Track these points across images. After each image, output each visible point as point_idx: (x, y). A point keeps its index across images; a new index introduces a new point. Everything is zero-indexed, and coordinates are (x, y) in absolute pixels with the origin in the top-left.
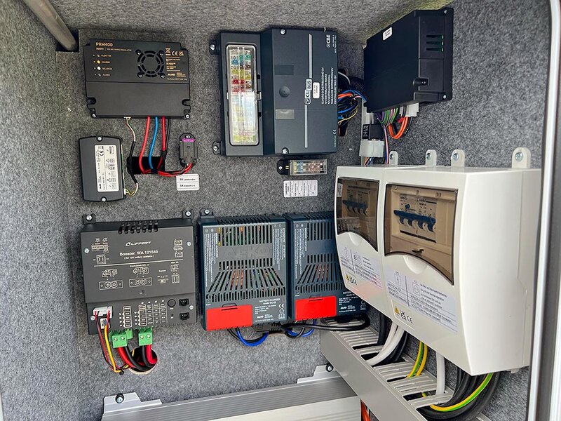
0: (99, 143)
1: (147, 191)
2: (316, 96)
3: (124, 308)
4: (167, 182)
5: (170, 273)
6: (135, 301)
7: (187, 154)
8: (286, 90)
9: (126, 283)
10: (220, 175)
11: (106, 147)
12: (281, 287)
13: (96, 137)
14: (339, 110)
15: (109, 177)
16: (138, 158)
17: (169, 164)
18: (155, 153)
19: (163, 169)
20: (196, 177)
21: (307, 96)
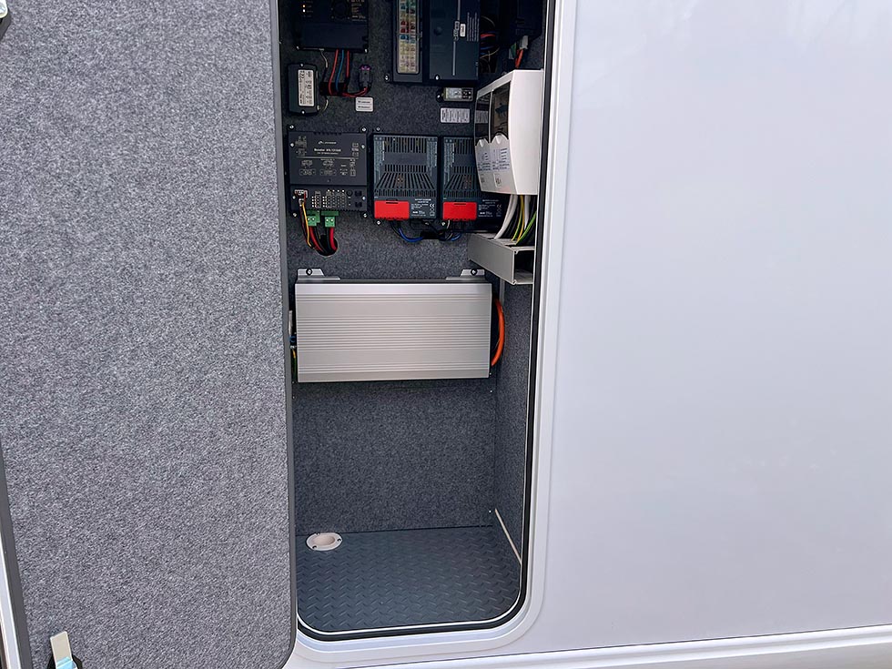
0: (302, 68)
1: (334, 110)
2: (463, 34)
3: (316, 192)
4: (349, 103)
5: (349, 168)
6: (324, 187)
7: (365, 80)
8: (439, 29)
9: (318, 172)
10: (390, 100)
11: (307, 71)
12: (432, 190)
13: (300, 64)
14: (481, 46)
15: (308, 95)
16: (328, 83)
17: (350, 88)
18: (341, 80)
19: (346, 92)
20: (371, 100)
21: (455, 35)
